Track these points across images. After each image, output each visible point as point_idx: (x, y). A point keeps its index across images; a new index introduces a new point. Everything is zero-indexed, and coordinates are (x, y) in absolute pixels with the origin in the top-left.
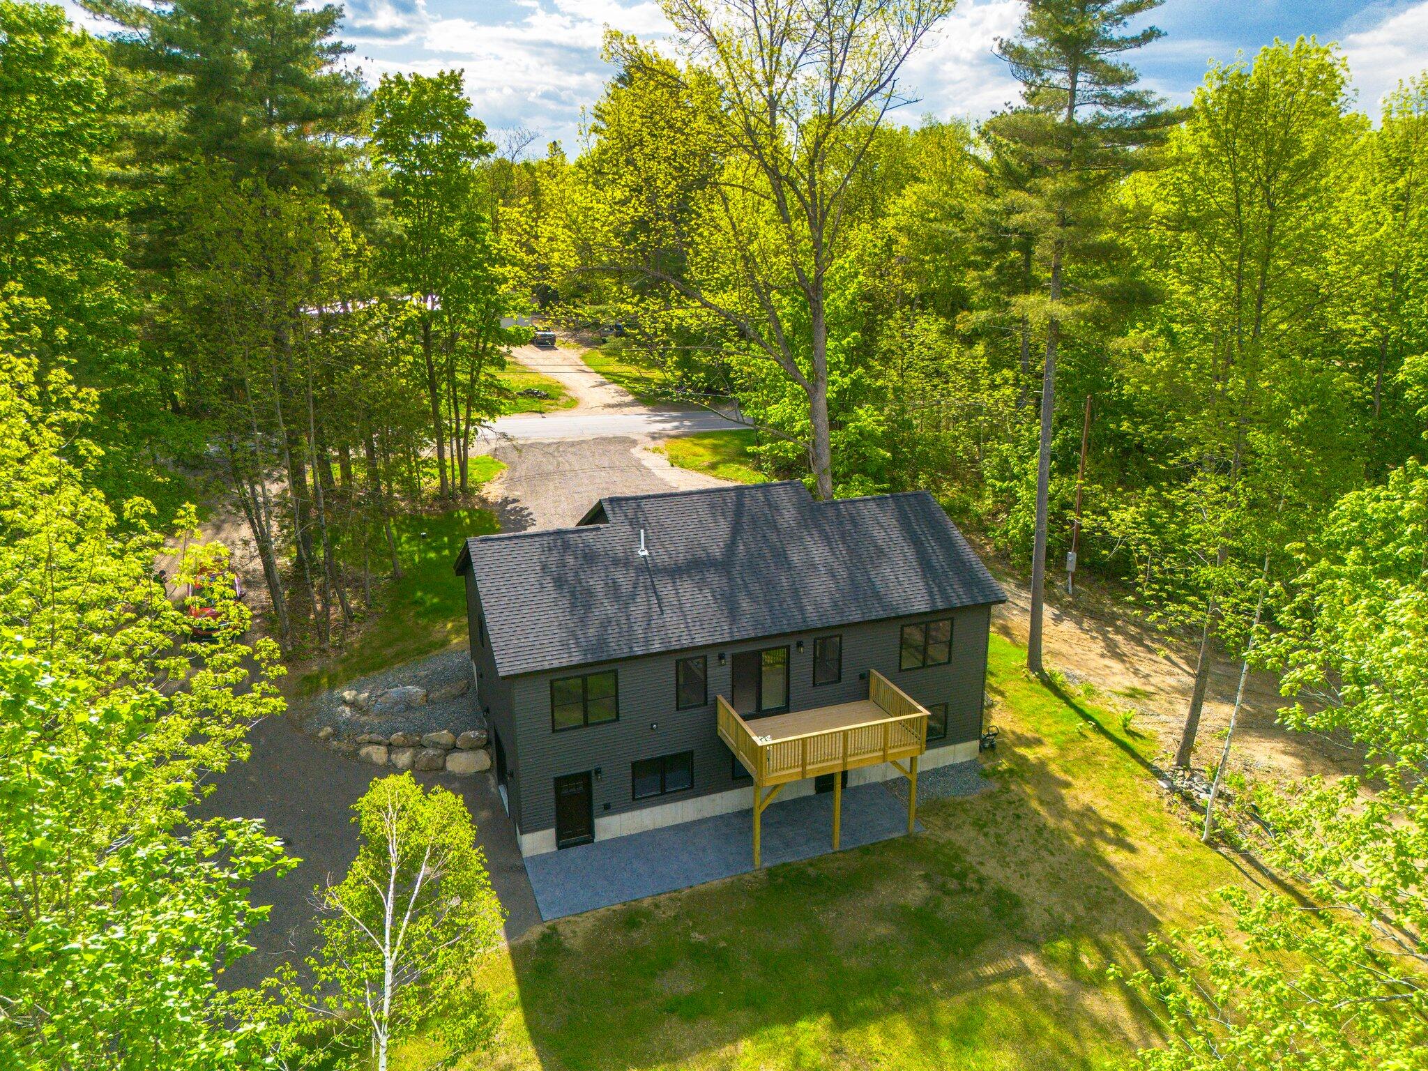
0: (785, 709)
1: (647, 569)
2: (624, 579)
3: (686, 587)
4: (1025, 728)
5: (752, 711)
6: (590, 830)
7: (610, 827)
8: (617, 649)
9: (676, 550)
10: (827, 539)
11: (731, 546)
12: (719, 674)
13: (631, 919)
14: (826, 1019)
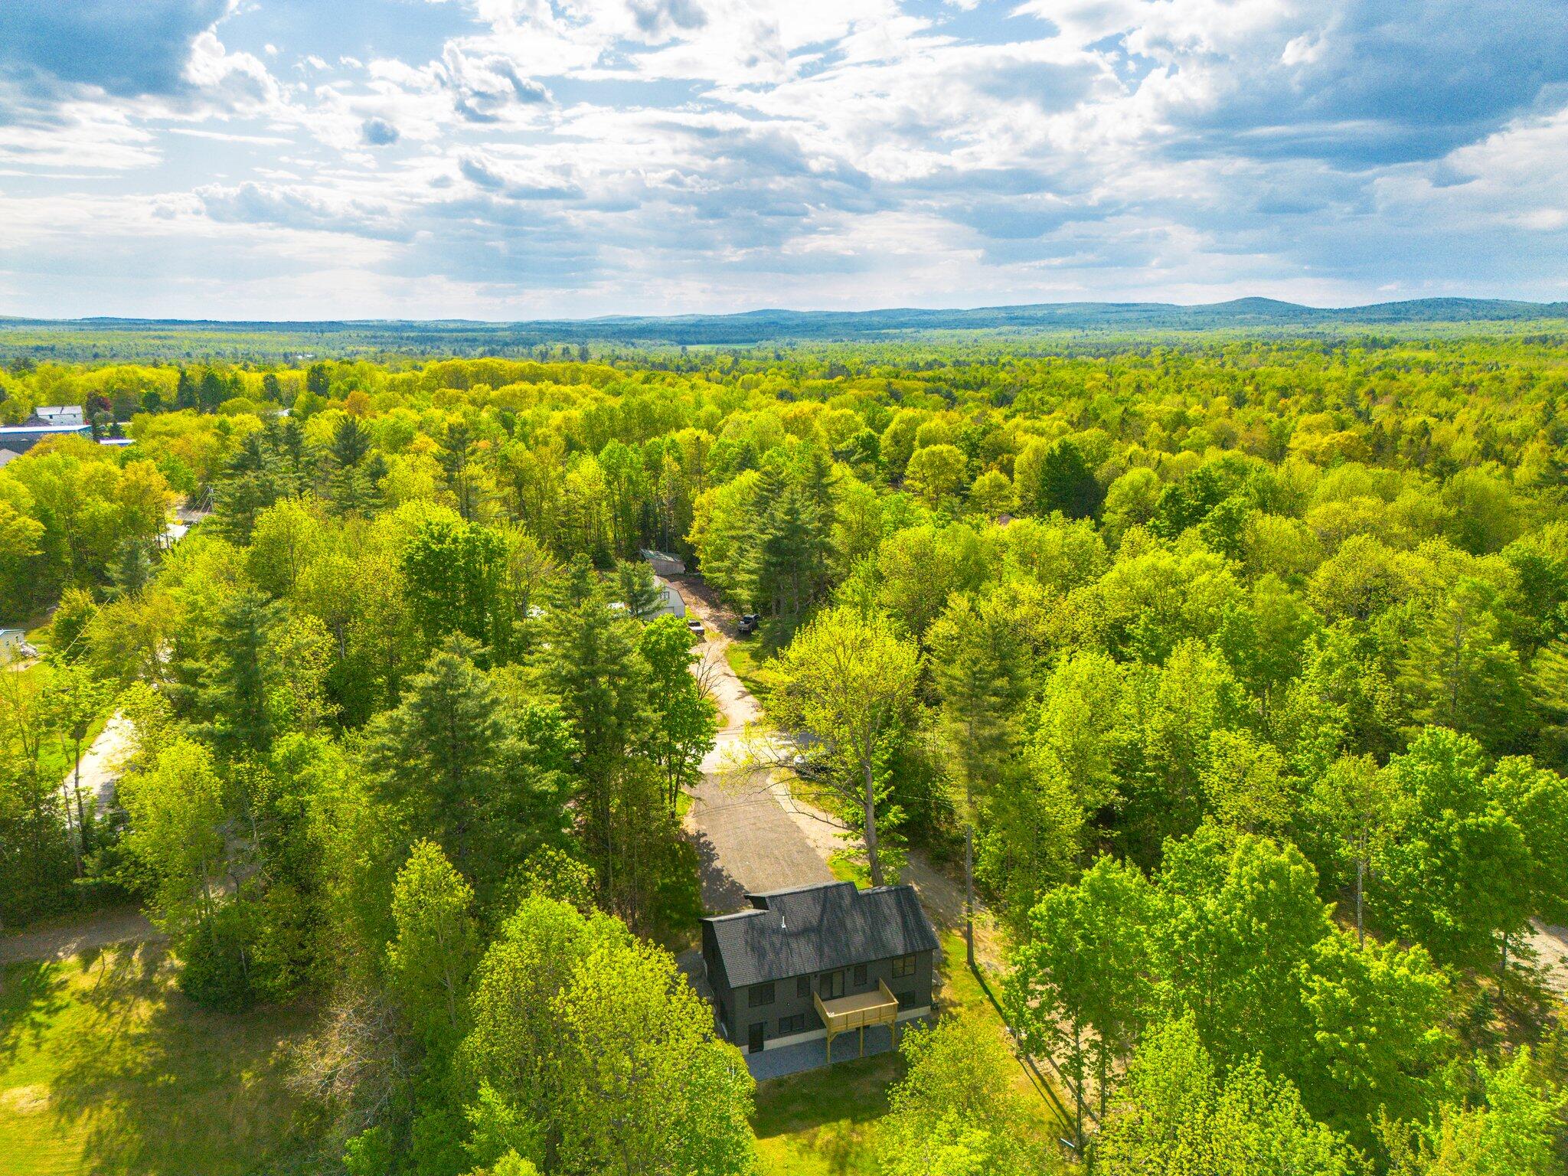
0: (843, 995)
1: (786, 934)
2: (777, 940)
3: (802, 941)
4: (955, 998)
5: (827, 996)
6: (762, 1046)
7: (770, 1045)
8: (775, 975)
9: (798, 924)
10: (864, 914)
11: (821, 920)
12: (815, 983)
13: (780, 1083)
14: (849, 1121)
